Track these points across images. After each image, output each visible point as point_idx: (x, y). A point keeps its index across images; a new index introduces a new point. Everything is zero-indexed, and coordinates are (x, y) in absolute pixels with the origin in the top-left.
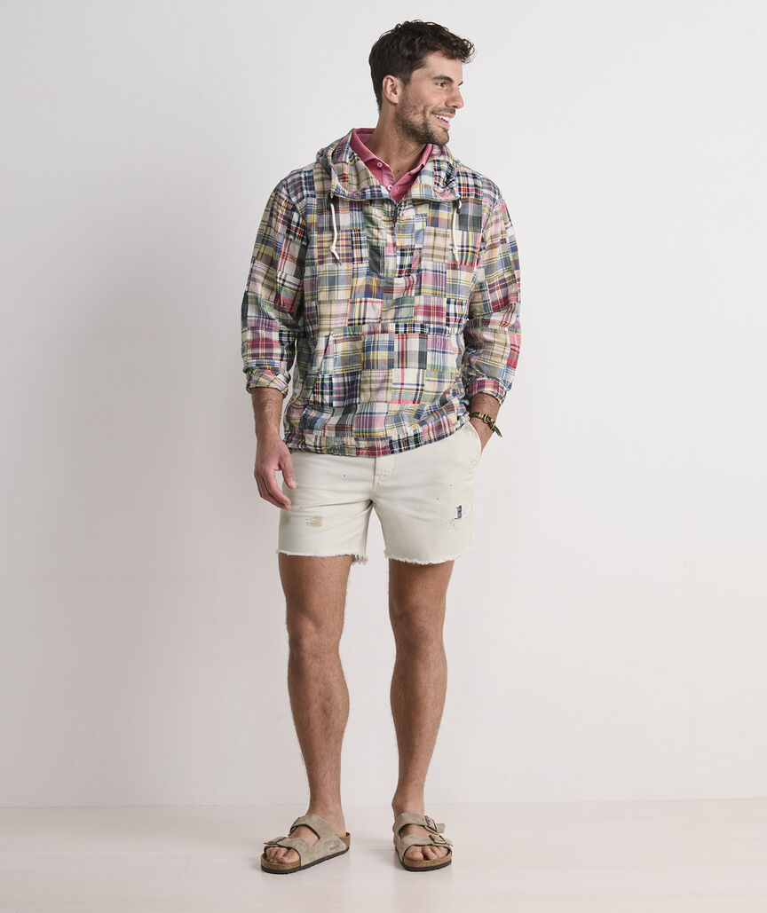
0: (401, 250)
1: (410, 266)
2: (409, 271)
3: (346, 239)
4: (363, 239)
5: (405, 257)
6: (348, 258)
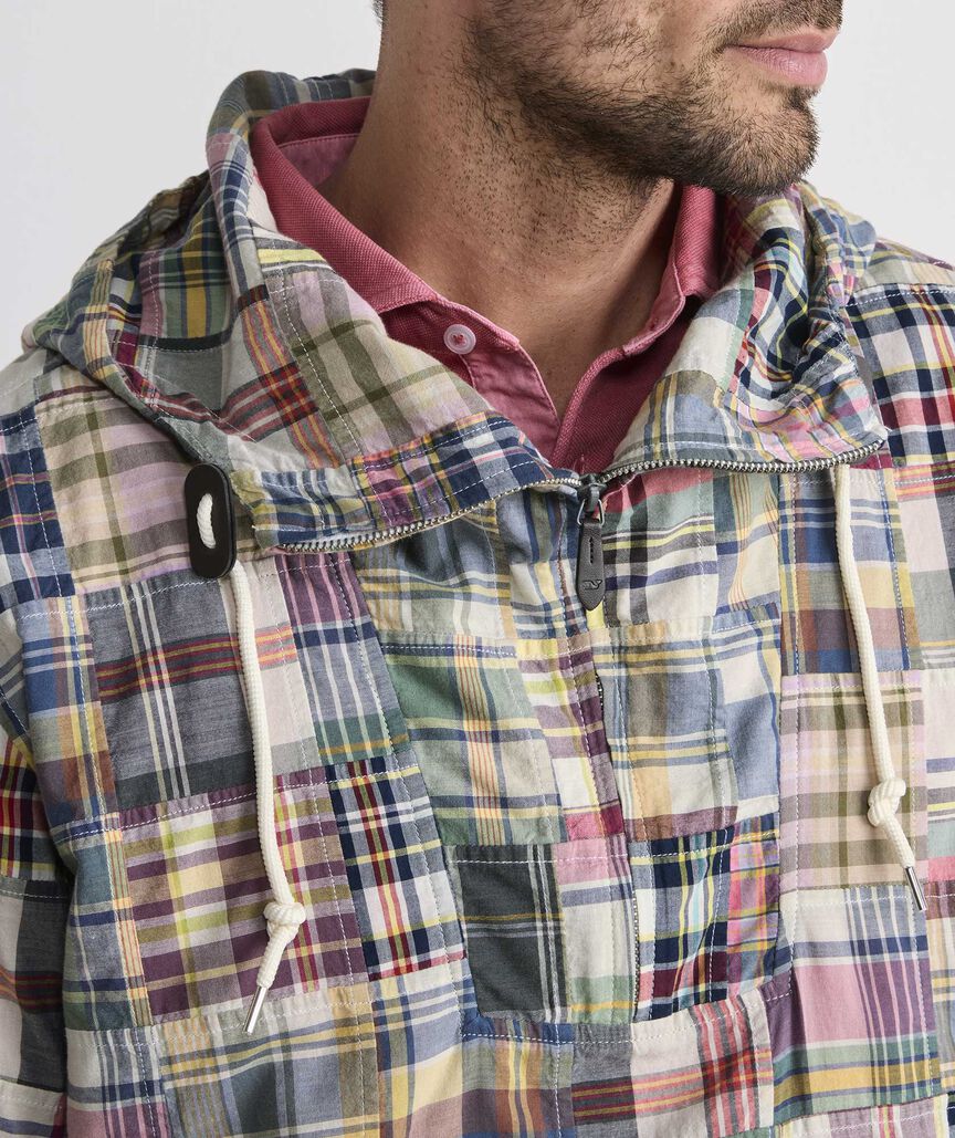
0: (658, 847)
1: (716, 933)
3: (308, 832)
5: (685, 888)
6: (333, 946)
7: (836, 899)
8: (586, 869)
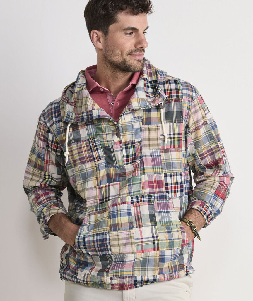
0: (126, 145)
2: (135, 159)
3: (87, 146)
4: (97, 143)
5: (129, 149)
6: (90, 158)
7: (148, 150)
8: (117, 148)
